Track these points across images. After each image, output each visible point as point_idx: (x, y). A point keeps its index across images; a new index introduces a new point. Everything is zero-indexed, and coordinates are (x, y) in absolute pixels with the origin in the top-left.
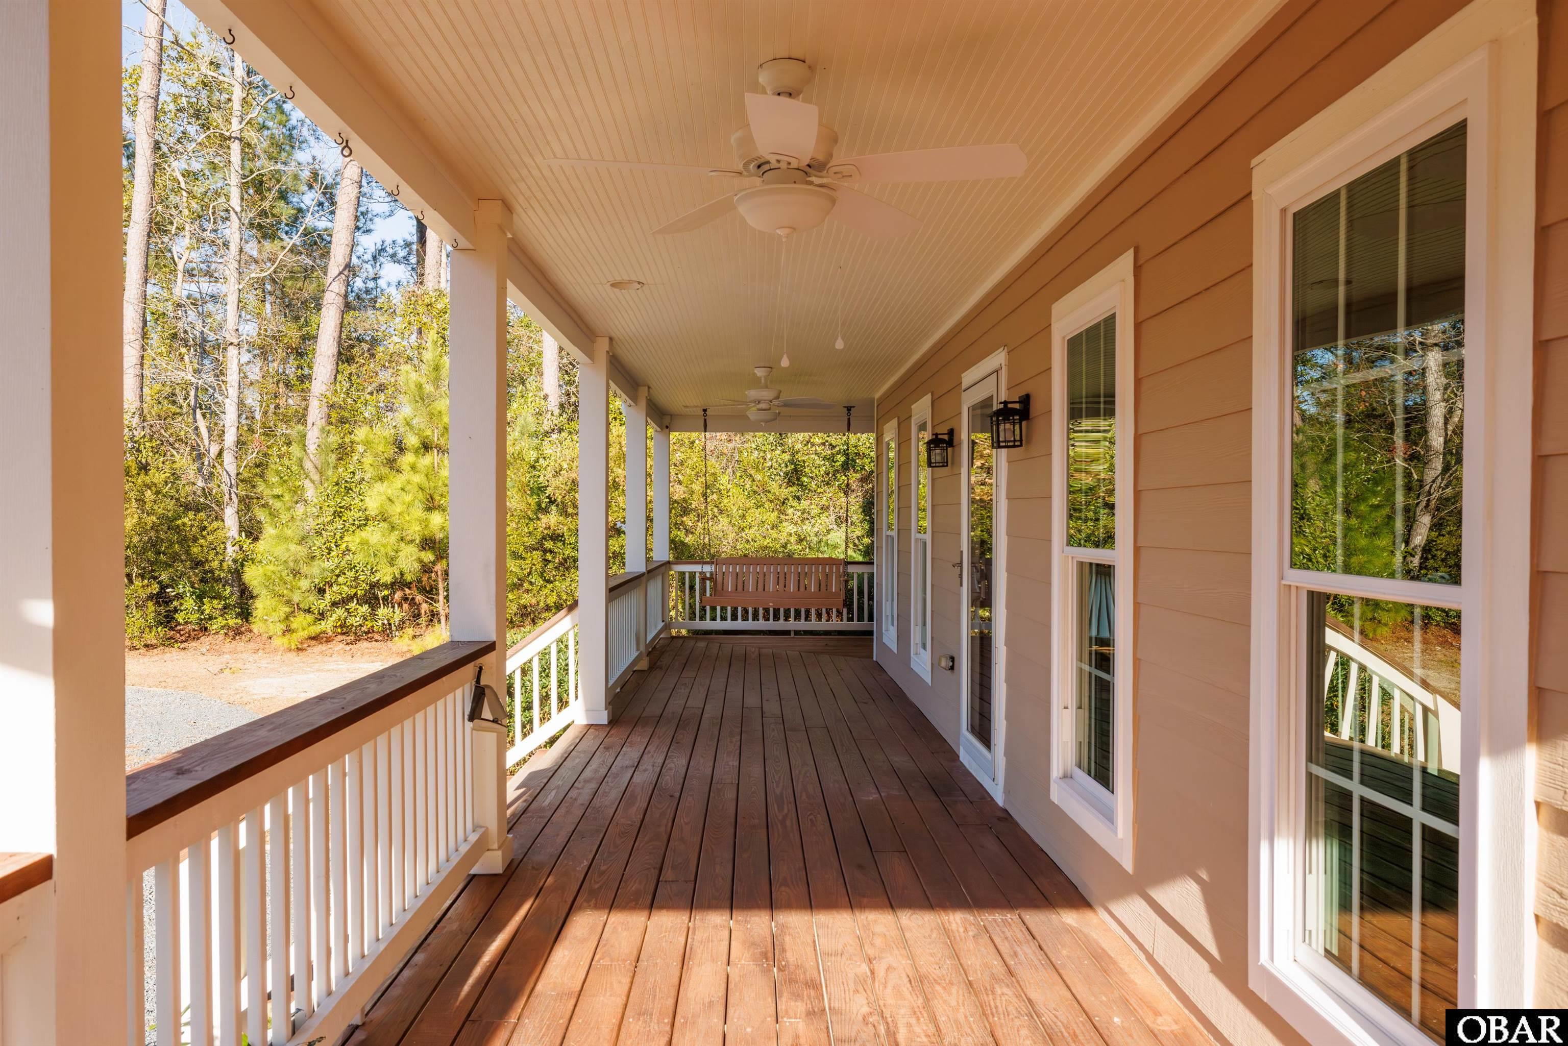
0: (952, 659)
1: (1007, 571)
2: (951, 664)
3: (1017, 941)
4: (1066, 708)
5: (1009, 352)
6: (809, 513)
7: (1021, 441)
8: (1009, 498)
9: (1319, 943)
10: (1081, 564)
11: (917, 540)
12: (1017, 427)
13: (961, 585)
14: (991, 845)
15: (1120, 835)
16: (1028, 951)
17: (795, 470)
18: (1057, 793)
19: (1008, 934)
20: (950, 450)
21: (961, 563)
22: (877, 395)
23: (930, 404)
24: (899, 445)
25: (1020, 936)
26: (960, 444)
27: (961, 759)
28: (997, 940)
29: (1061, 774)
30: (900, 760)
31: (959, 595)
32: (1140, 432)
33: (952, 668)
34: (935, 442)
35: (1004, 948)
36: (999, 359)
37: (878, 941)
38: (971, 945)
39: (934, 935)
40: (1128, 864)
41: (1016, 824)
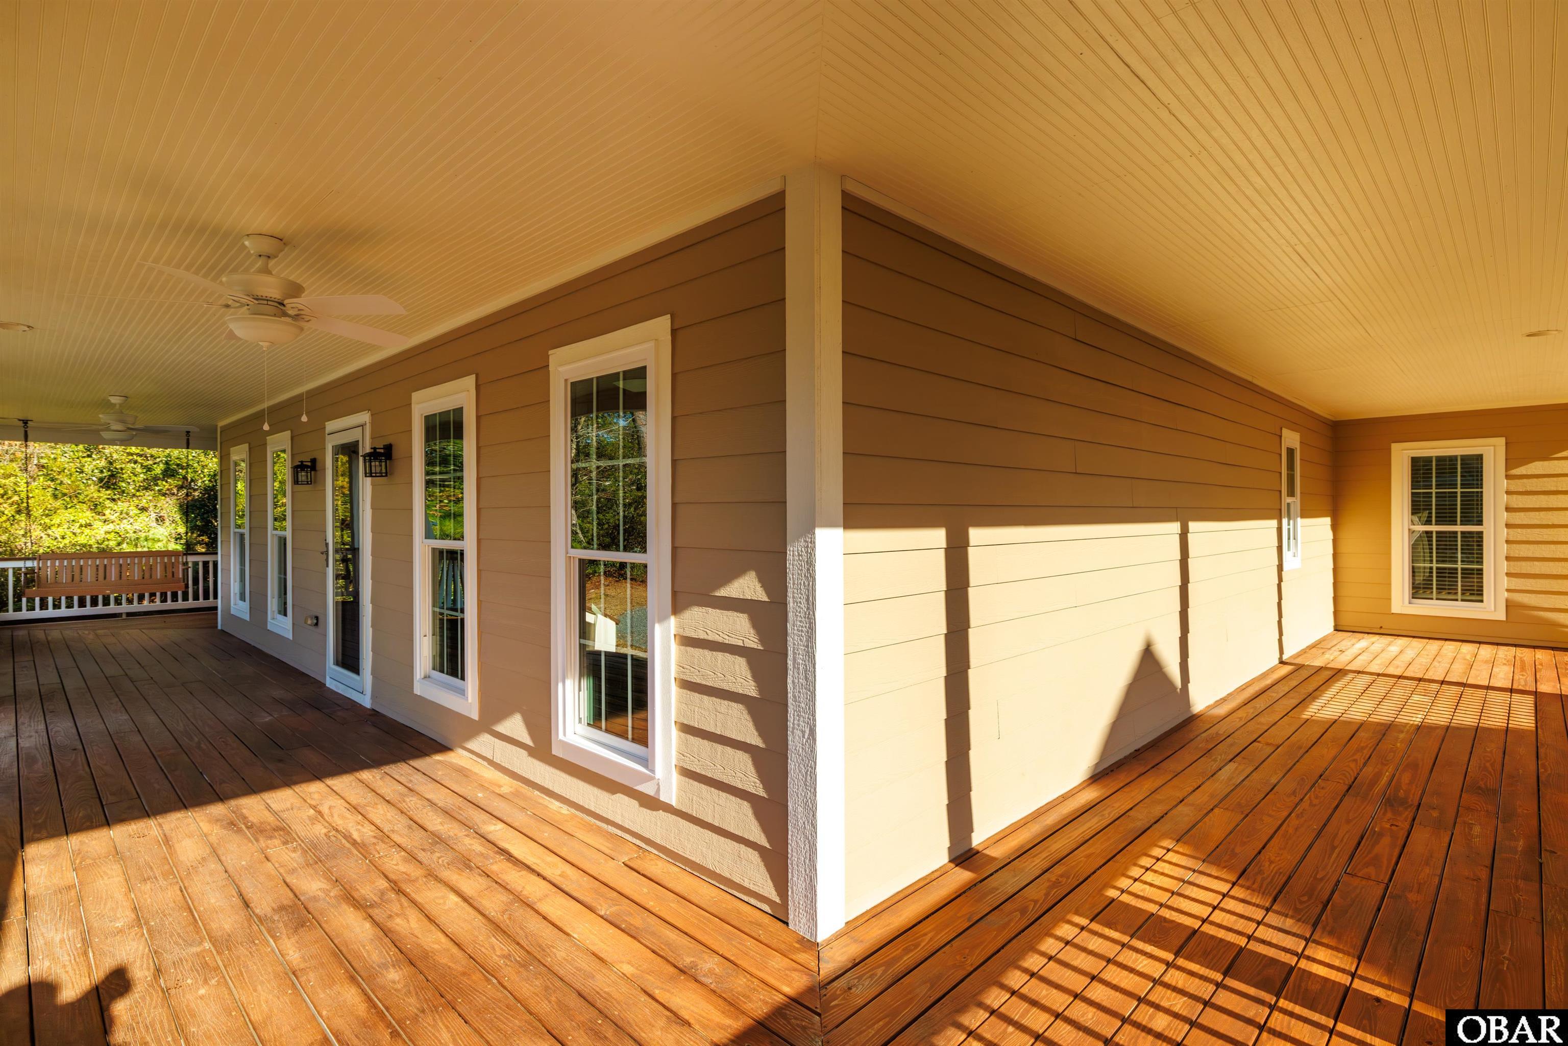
0: (317, 618)
1: (372, 555)
2: (315, 621)
3: (409, 774)
4: (425, 636)
5: (372, 415)
6: (127, 514)
7: (386, 473)
8: (372, 508)
9: (585, 721)
10: (434, 550)
11: (273, 535)
12: (383, 464)
13: (327, 566)
14: (372, 730)
15: (470, 700)
16: (418, 777)
17: (112, 476)
18: (419, 689)
19: (402, 773)
20: (313, 472)
21: (327, 551)
22: (221, 424)
23: (290, 438)
24: (251, 465)
25: (410, 771)
26: (324, 469)
27: (327, 685)
28: (396, 777)
29: (422, 677)
30: (278, 693)
31: (325, 574)
32: (480, 476)
33: (317, 624)
34: (298, 468)
35: (402, 779)
36: (364, 417)
37: (316, 796)
38: (380, 783)
39: (354, 784)
40: (475, 716)
41: (384, 716)
